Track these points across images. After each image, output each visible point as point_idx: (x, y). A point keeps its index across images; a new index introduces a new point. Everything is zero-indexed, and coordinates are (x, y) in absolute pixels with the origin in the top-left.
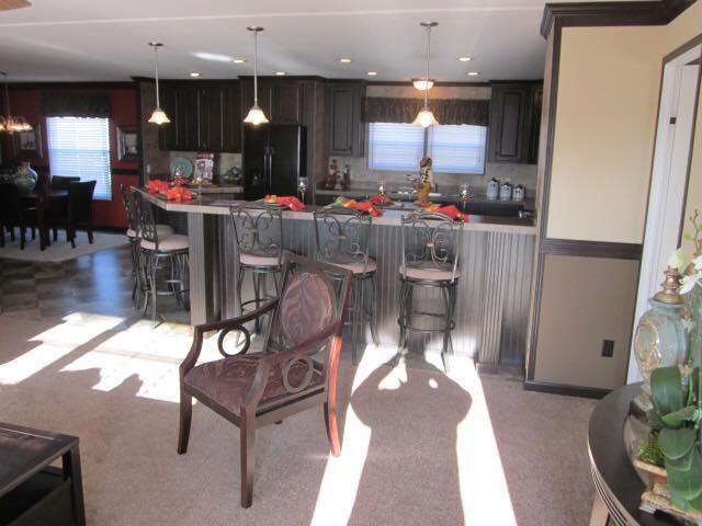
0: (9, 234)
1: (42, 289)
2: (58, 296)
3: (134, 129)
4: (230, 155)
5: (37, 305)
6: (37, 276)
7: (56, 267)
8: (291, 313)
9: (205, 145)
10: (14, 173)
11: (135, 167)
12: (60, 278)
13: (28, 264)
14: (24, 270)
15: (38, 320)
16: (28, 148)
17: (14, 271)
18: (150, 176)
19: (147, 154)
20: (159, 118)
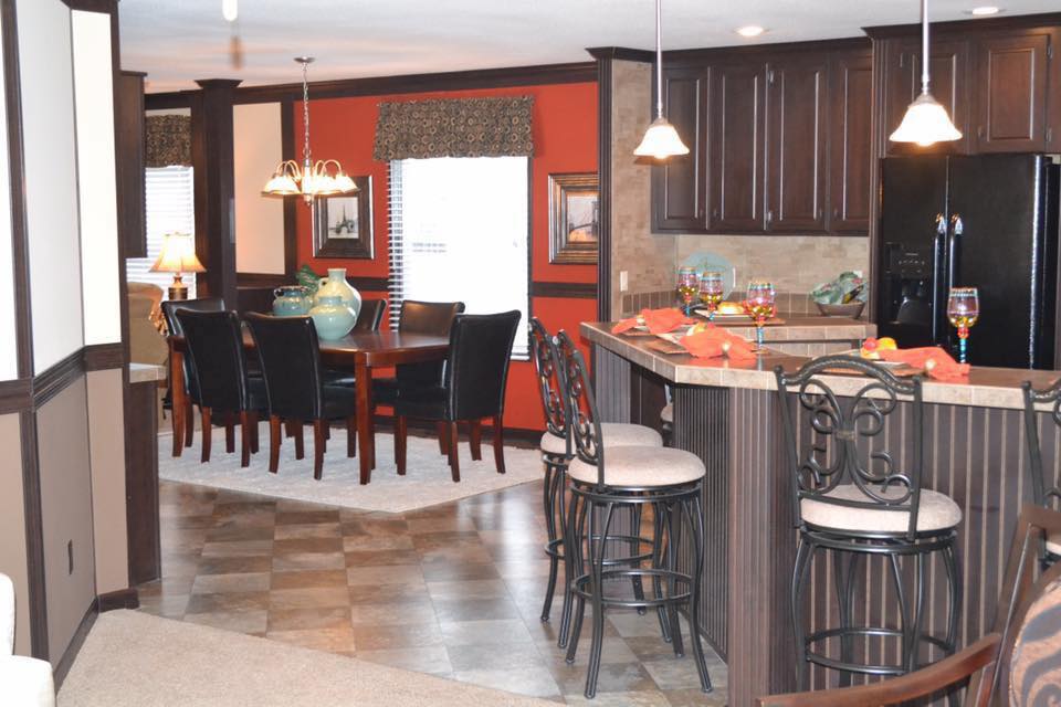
0: (292, 440)
1: (360, 577)
2: (396, 598)
3: (593, 180)
4: (836, 240)
5: (347, 617)
6: (350, 546)
7: (395, 525)
8: (1038, 686)
9: (768, 216)
10: (308, 293)
11: (590, 276)
12: (400, 553)
13: (330, 515)
14: (323, 530)
15: (349, 655)
16: (344, 235)
17: (299, 532)
18: (627, 299)
19: (620, 239)
20: (663, 142)
